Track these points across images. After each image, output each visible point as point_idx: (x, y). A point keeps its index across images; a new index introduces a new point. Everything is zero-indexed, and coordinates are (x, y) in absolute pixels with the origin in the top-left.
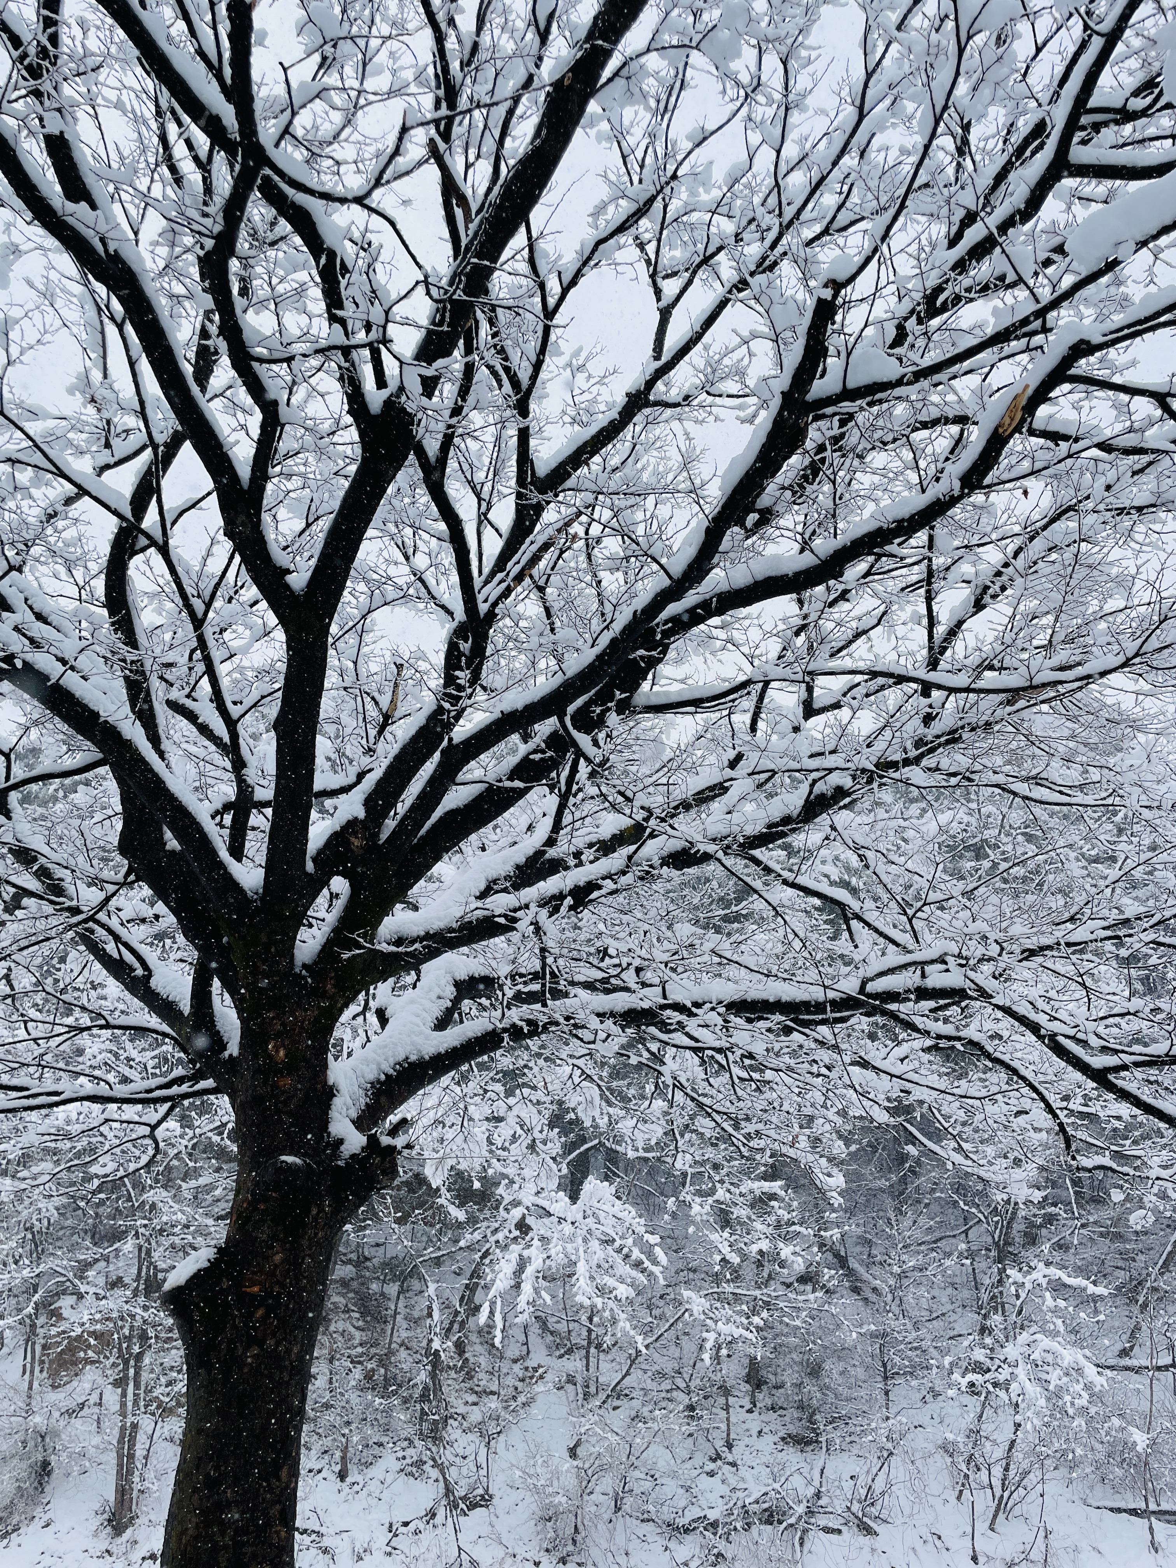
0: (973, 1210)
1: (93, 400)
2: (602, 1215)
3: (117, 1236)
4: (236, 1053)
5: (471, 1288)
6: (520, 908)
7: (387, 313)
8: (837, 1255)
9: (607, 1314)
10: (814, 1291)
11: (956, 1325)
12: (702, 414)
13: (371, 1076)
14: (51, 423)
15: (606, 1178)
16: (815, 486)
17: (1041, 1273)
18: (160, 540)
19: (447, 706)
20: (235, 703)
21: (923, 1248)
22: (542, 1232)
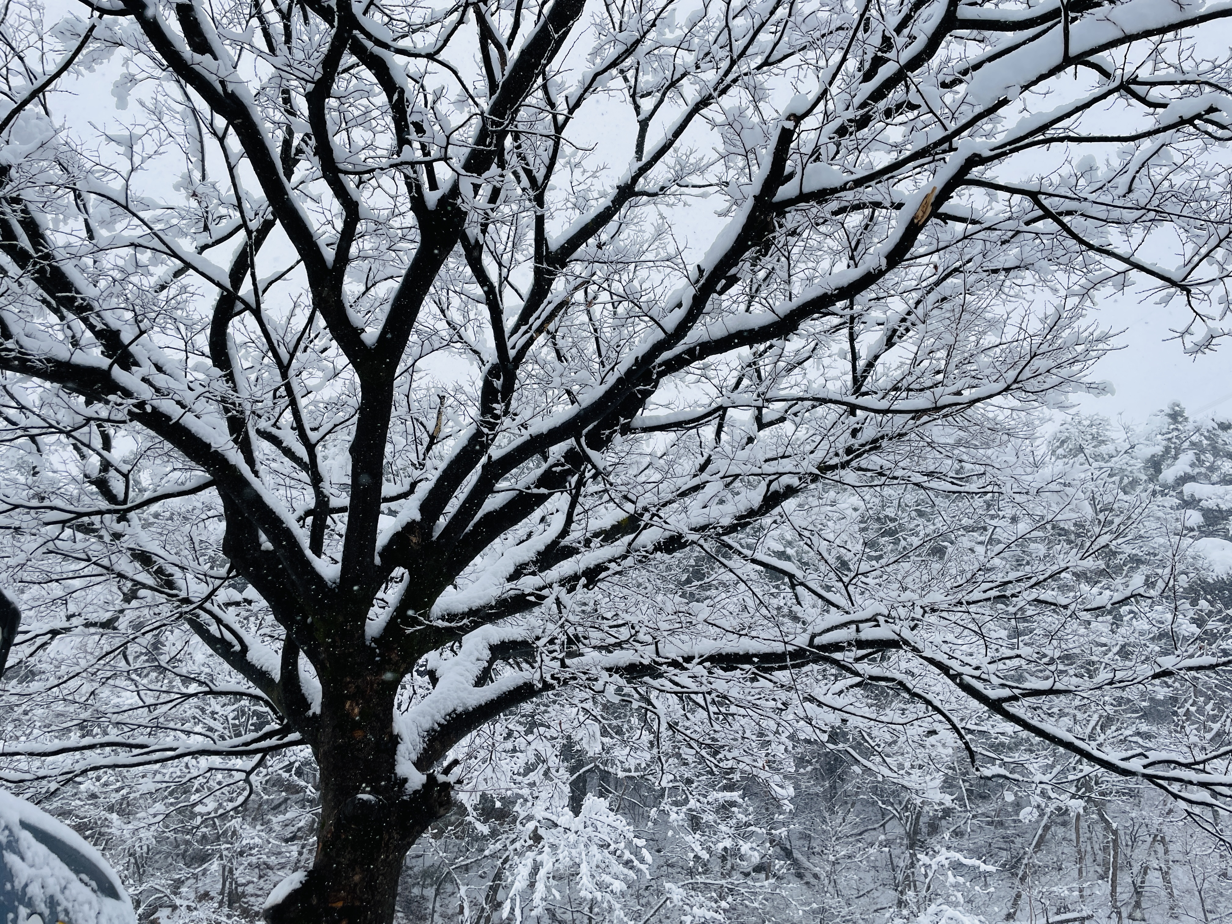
0: (889, 808)
1: (194, 195)
2: (599, 824)
3: (203, 858)
4: (318, 711)
5: (494, 889)
6: (544, 587)
7: (448, 137)
8: (784, 849)
9: (605, 905)
10: (767, 878)
11: (879, 900)
12: (672, 199)
13: (427, 725)
14: (159, 212)
15: (601, 795)
16: (767, 258)
17: (944, 856)
18: (254, 305)
19: (486, 430)
20: (313, 430)
21: (850, 839)
22: (551, 840)
